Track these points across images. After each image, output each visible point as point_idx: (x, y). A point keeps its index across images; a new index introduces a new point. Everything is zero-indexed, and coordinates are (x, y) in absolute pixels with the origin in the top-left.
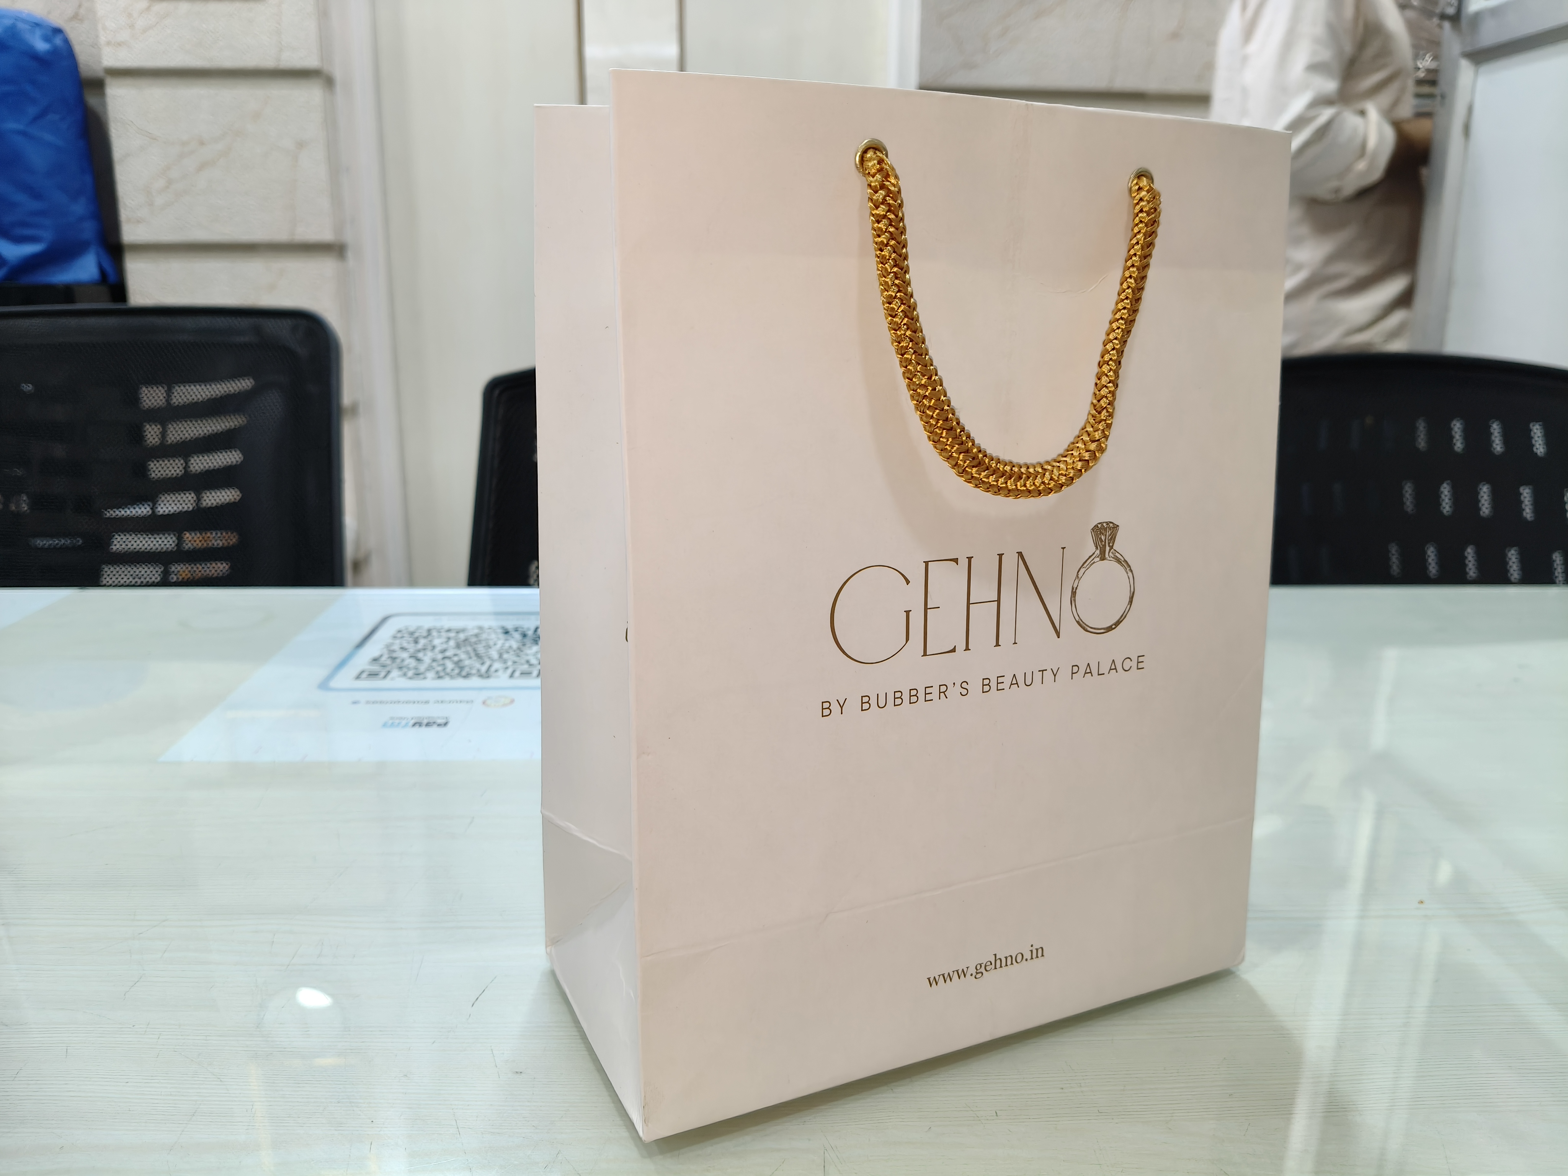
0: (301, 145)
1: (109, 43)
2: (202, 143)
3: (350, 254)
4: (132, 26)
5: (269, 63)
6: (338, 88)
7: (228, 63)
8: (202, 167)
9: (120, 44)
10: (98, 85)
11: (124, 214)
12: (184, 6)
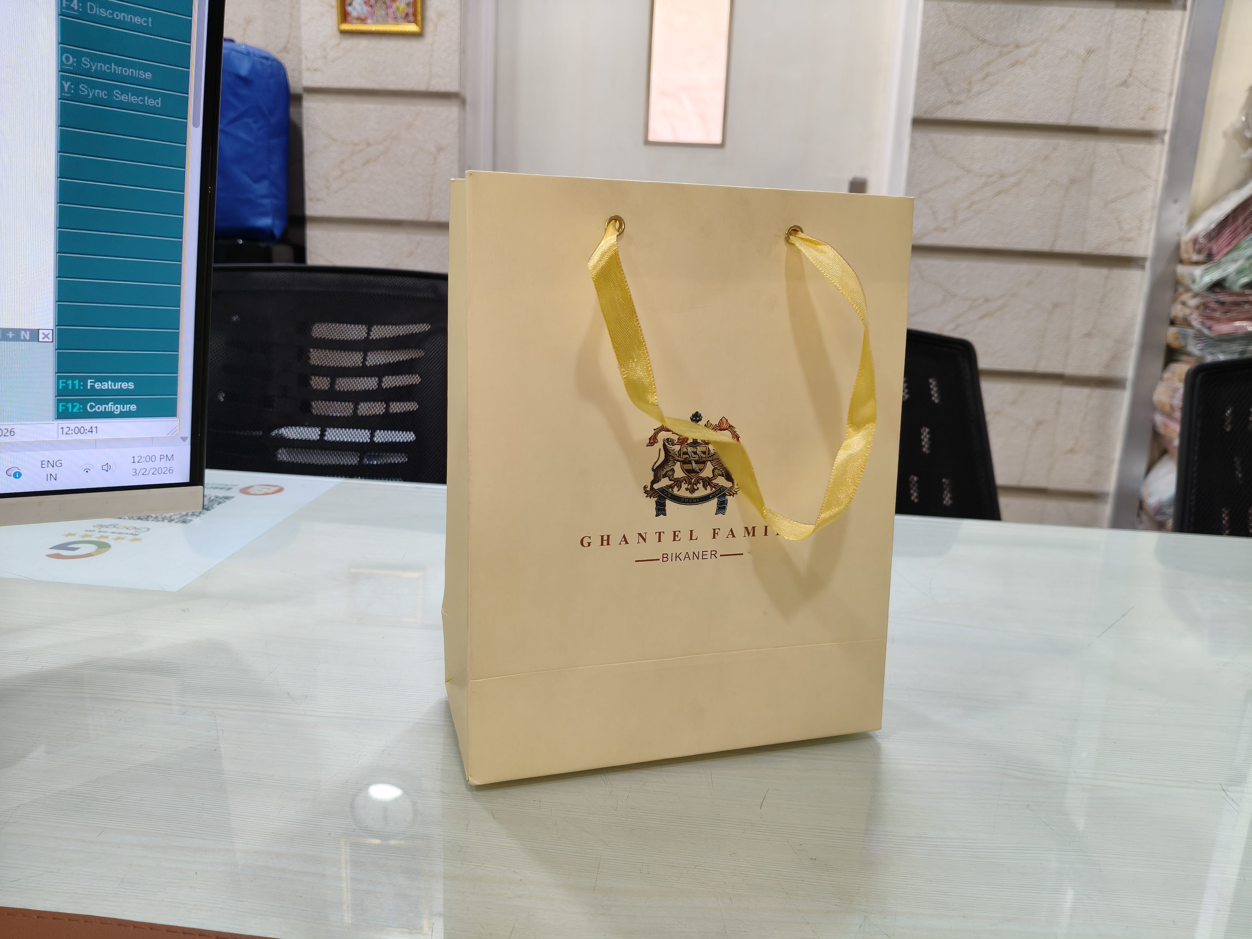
0: (440, 149)
1: (308, 69)
2: (369, 145)
4: (325, 57)
5: (421, 87)
7: (392, 87)
8: (367, 162)
9: (315, 70)
10: (298, 99)
12: (363, 43)
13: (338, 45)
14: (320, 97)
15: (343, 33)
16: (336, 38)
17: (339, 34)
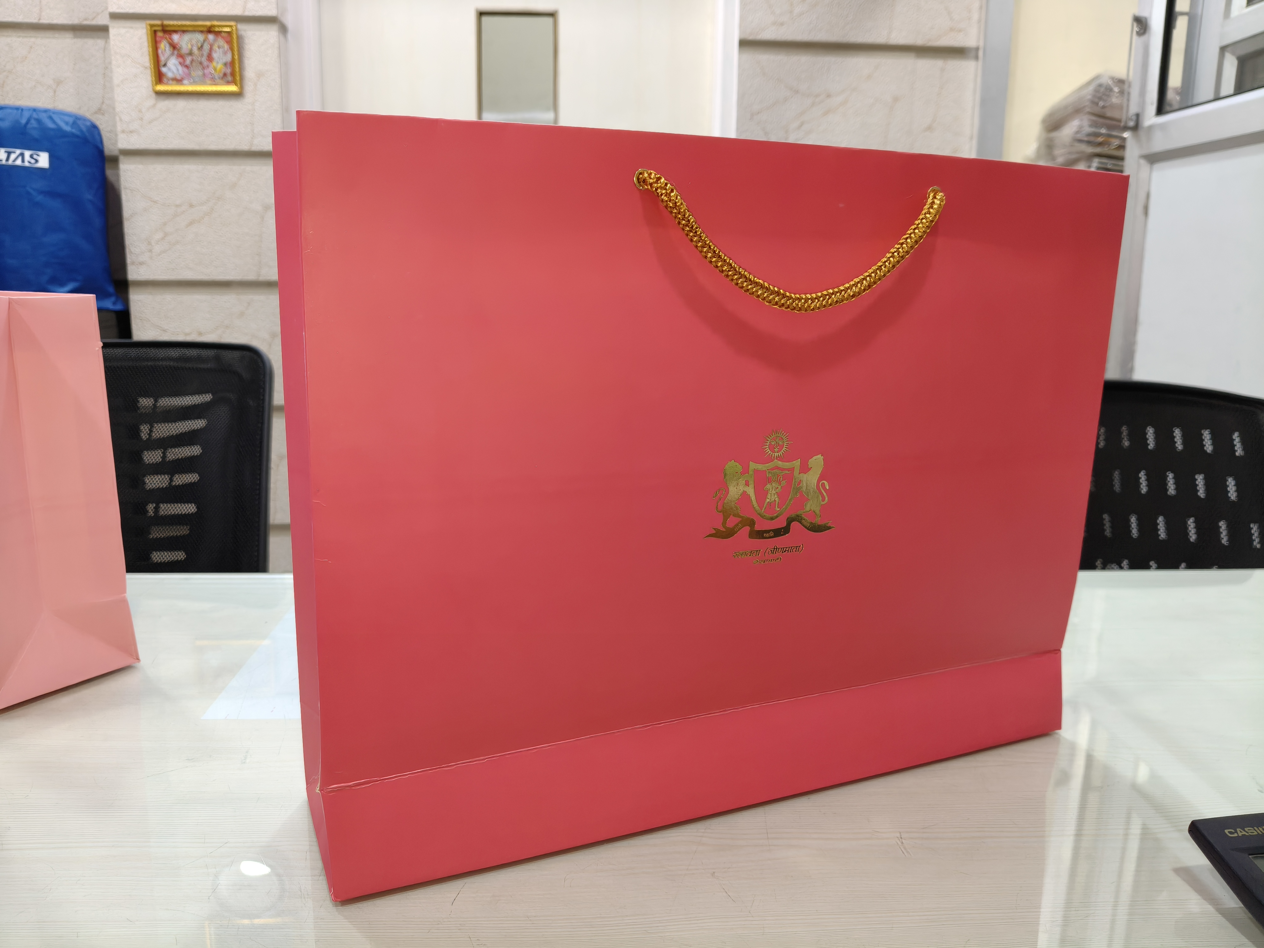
1: (123, 132)
2: (191, 206)
4: (141, 119)
5: (245, 147)
8: (191, 224)
9: (131, 132)
10: (115, 160)
11: (130, 258)
12: (181, 104)
13: (154, 106)
14: (138, 159)
15: (159, 94)
16: (152, 100)
17: (154, 95)
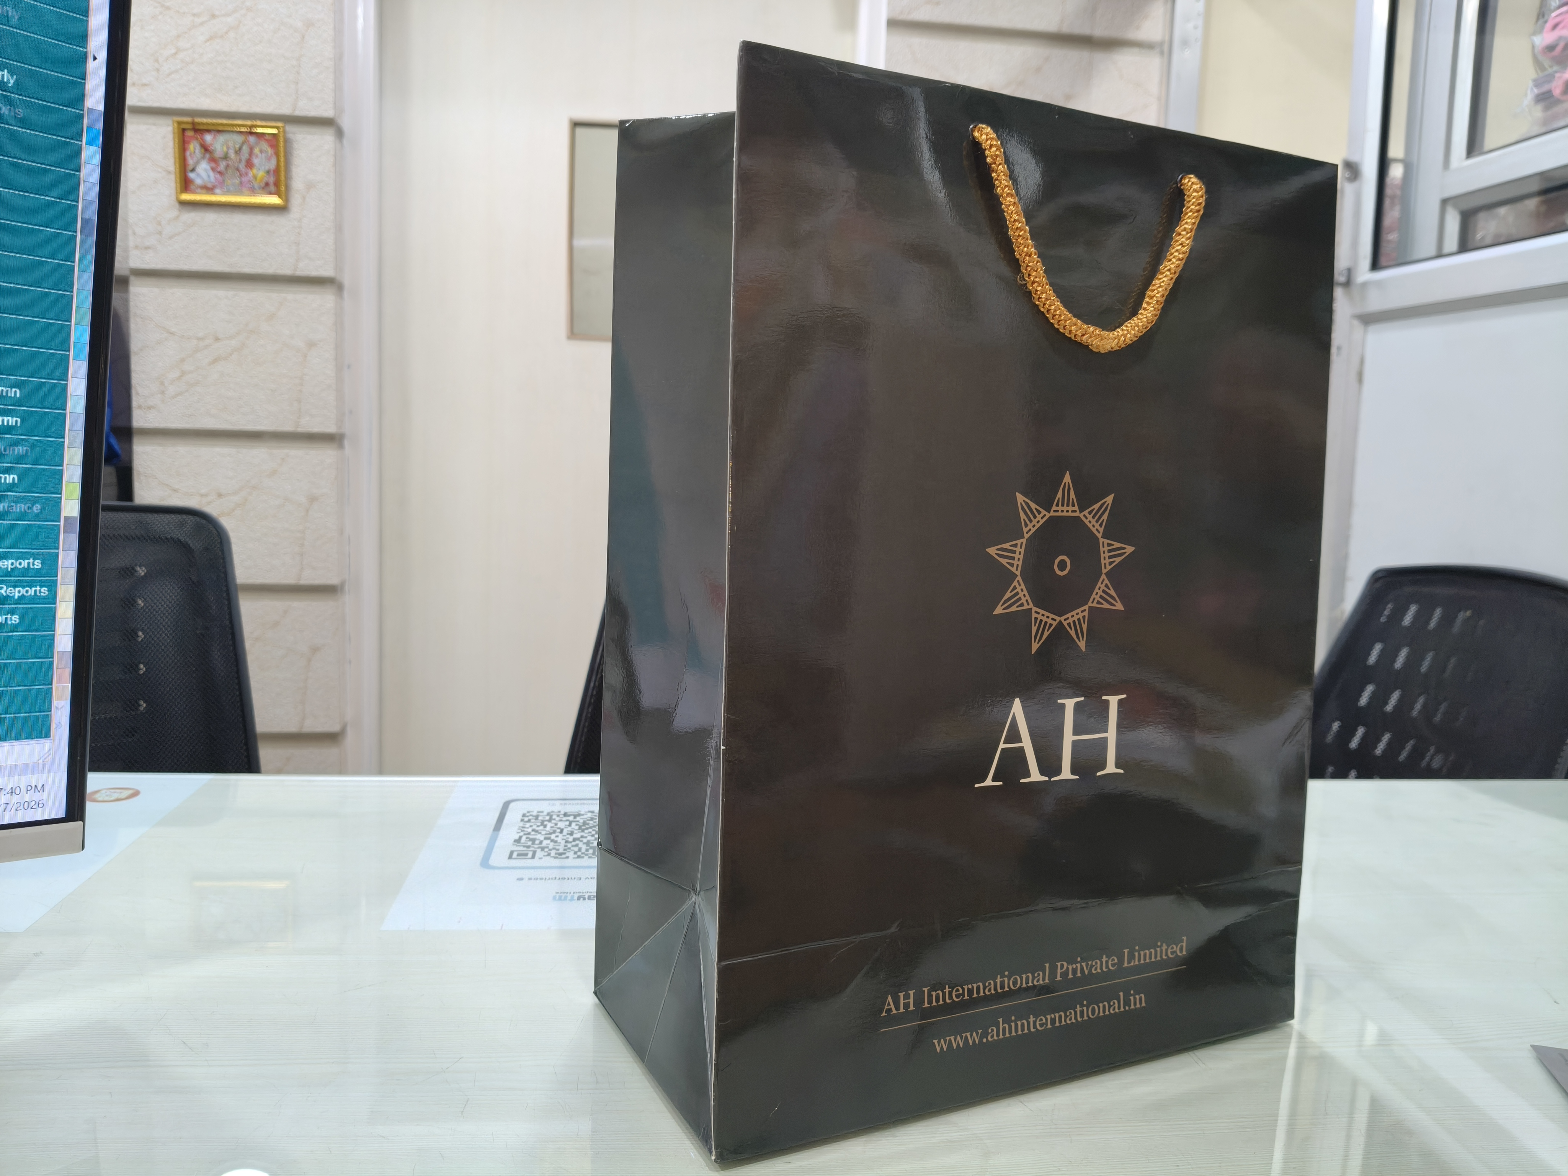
0: (311, 345)
1: (136, 247)
2: (217, 339)
3: (346, 443)
4: (160, 233)
5: (287, 271)
6: (346, 294)
7: (247, 270)
8: (215, 361)
9: (147, 248)
10: (124, 283)
11: (135, 401)
12: (210, 216)
13: (177, 218)
14: (154, 281)
15: (184, 204)
16: (175, 212)
17: (177, 205)
